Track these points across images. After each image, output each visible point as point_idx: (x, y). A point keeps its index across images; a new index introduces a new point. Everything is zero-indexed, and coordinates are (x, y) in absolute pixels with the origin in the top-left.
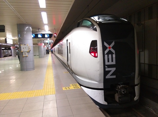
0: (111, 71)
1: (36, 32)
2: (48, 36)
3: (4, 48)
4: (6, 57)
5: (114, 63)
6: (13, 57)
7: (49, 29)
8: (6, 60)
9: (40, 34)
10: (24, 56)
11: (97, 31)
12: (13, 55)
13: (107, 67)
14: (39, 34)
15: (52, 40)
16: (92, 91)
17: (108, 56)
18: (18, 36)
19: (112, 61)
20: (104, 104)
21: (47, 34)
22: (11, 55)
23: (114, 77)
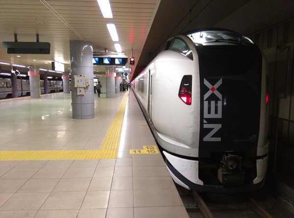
0: (213, 129)
1: (101, 55)
2: (120, 62)
3: (51, 78)
4: (55, 94)
5: (219, 116)
6: (65, 94)
7: (122, 49)
8: (54, 98)
9: (107, 58)
10: (78, 94)
11: (193, 60)
12: (64, 90)
13: (206, 122)
14: (105, 58)
15: (130, 68)
16: (180, 160)
17: (209, 104)
18: (71, 59)
19: (216, 112)
20: (198, 183)
21: (118, 58)
22: (62, 91)
23: (219, 139)
